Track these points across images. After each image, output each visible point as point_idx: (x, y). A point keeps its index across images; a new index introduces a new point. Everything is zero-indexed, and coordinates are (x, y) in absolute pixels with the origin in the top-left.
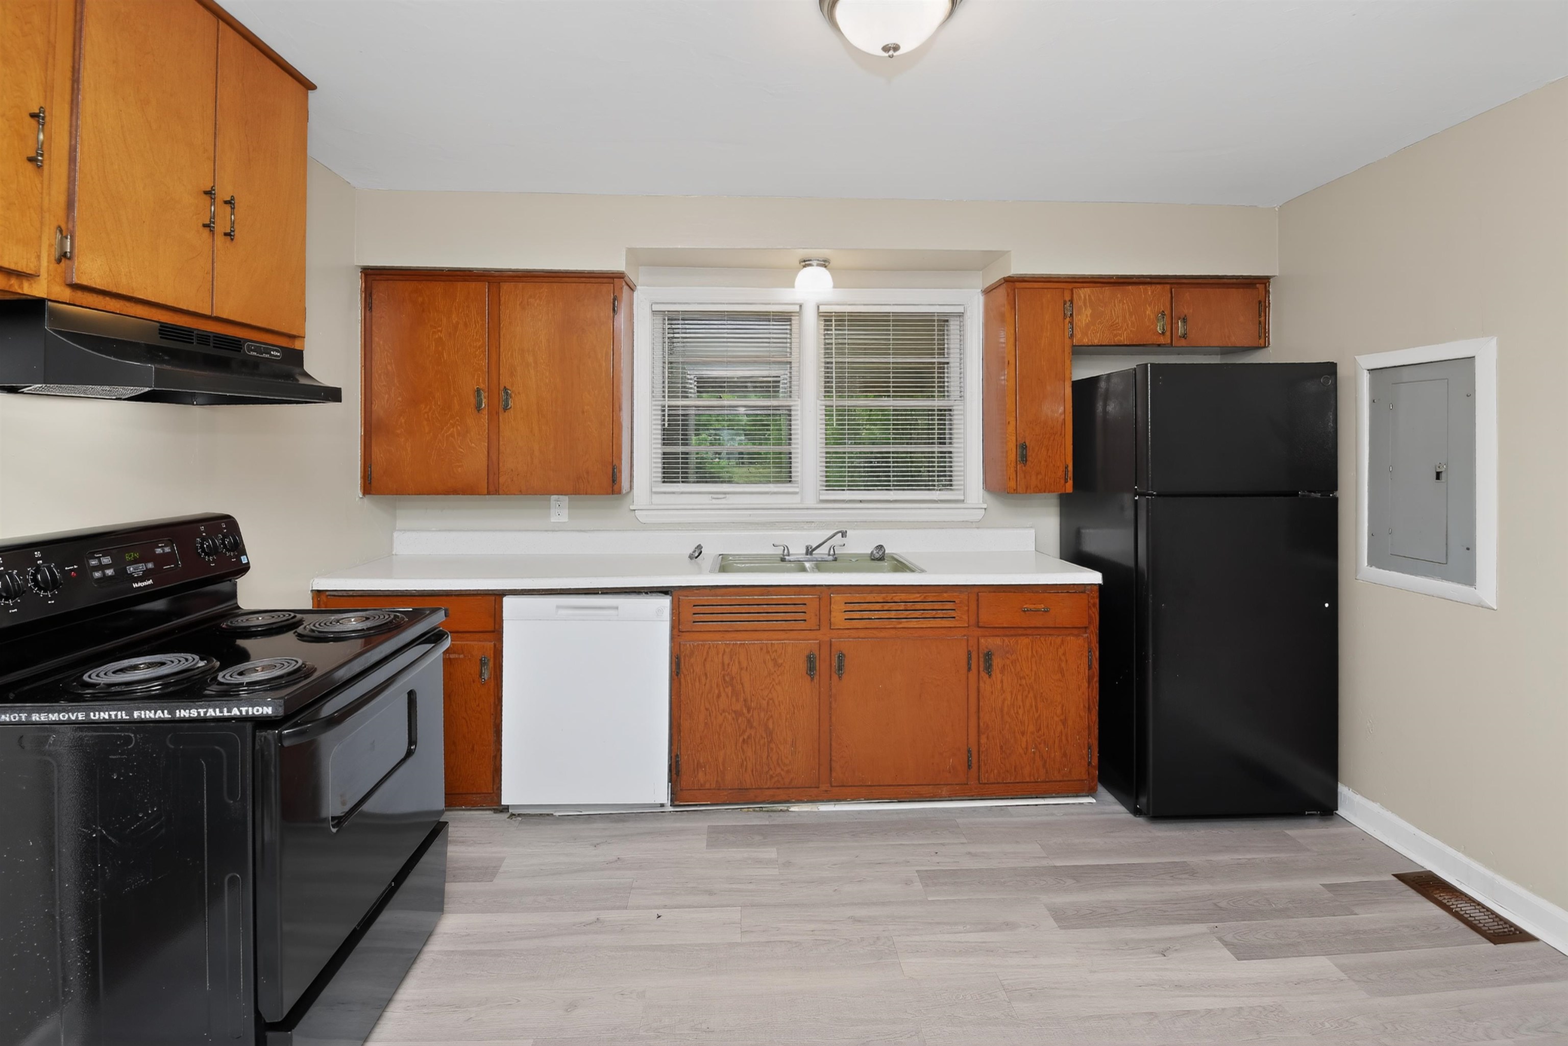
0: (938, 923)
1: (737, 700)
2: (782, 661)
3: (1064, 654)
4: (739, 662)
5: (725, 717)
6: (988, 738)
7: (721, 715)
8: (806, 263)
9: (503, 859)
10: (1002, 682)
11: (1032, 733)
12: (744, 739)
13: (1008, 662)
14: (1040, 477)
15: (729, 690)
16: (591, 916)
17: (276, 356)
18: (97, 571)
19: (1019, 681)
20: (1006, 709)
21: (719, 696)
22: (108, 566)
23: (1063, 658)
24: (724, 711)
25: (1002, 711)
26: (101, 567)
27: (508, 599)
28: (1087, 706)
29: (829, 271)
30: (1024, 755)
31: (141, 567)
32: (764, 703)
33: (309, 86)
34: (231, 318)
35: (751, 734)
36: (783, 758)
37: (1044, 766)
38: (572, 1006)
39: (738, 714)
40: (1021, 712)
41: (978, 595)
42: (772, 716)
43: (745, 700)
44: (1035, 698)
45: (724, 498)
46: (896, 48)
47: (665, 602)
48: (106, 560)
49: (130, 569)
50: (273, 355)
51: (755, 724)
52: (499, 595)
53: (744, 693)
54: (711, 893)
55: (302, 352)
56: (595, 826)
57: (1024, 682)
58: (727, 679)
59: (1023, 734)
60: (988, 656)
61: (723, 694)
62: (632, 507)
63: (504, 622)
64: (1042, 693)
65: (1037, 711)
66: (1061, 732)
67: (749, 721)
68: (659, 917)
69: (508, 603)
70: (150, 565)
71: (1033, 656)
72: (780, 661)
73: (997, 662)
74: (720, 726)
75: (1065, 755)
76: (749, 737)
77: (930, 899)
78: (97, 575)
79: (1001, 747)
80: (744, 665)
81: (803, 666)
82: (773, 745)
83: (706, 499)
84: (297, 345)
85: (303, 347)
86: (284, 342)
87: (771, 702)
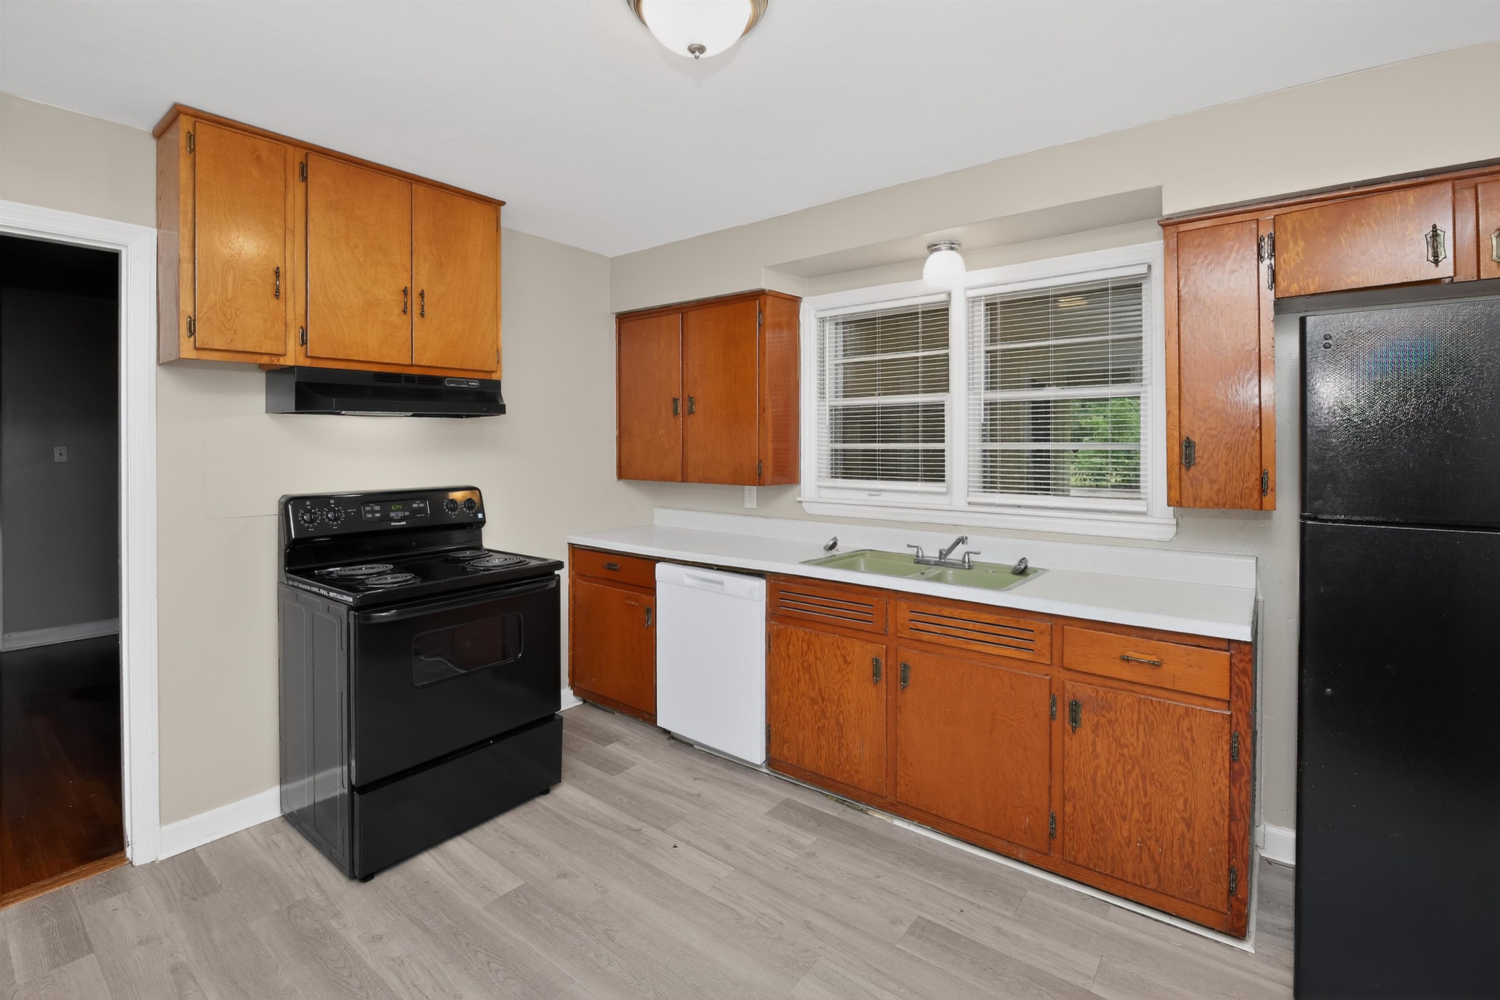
0: (878, 971)
1: (813, 688)
2: (851, 659)
3: (1190, 729)
4: (815, 652)
5: (804, 701)
6: (1074, 808)
7: (801, 698)
8: (933, 248)
9: (634, 764)
10: (1094, 742)
11: (1138, 821)
12: (819, 727)
13: (1102, 720)
14: (1216, 487)
15: (807, 676)
16: (637, 825)
17: (475, 385)
18: (369, 513)
19: (1119, 750)
20: (1099, 780)
21: (799, 680)
22: (377, 512)
23: (1188, 735)
24: (803, 695)
25: (1094, 780)
26: (373, 512)
27: (662, 565)
28: (1227, 812)
29: (961, 255)
30: (1125, 847)
31: (401, 514)
32: (836, 698)
33: (496, 205)
34: (432, 365)
35: (824, 724)
36: (852, 757)
37: (1156, 870)
38: (563, 875)
39: (814, 701)
40: (1122, 788)
41: (1063, 628)
42: (842, 711)
43: (820, 690)
44: (1144, 777)
45: (879, 495)
46: (702, 49)
47: (760, 585)
48: (377, 508)
49: (392, 514)
50: (470, 385)
51: (828, 716)
52: (653, 561)
53: (819, 683)
54: (728, 847)
55: (500, 382)
56: (713, 766)
57: (1125, 751)
58: (805, 665)
59: (1124, 818)
60: (1075, 708)
61: (803, 680)
62: (798, 499)
63: (657, 582)
64: (1153, 774)
65: (1146, 795)
66: (1183, 835)
67: (823, 711)
68: (675, 847)
69: (660, 567)
70: (407, 514)
71: (1139, 721)
72: (849, 659)
73: (1085, 716)
74: (800, 708)
75: (1188, 865)
76: (824, 726)
77: (898, 946)
78: (369, 516)
79: (1093, 826)
80: (819, 655)
81: (868, 669)
82: (843, 740)
83: (864, 496)
84: (494, 377)
85: (501, 377)
86: (482, 376)
87: (841, 697)
